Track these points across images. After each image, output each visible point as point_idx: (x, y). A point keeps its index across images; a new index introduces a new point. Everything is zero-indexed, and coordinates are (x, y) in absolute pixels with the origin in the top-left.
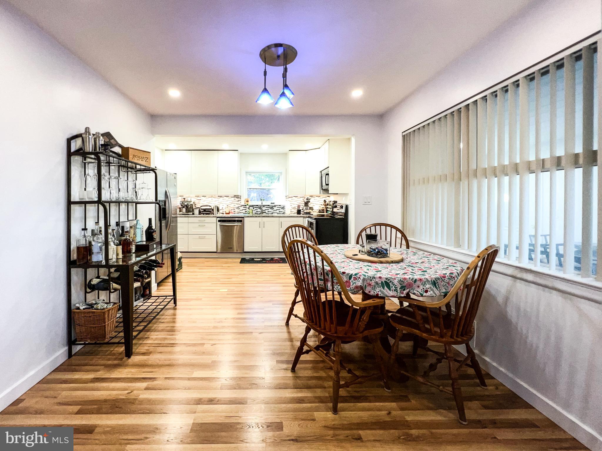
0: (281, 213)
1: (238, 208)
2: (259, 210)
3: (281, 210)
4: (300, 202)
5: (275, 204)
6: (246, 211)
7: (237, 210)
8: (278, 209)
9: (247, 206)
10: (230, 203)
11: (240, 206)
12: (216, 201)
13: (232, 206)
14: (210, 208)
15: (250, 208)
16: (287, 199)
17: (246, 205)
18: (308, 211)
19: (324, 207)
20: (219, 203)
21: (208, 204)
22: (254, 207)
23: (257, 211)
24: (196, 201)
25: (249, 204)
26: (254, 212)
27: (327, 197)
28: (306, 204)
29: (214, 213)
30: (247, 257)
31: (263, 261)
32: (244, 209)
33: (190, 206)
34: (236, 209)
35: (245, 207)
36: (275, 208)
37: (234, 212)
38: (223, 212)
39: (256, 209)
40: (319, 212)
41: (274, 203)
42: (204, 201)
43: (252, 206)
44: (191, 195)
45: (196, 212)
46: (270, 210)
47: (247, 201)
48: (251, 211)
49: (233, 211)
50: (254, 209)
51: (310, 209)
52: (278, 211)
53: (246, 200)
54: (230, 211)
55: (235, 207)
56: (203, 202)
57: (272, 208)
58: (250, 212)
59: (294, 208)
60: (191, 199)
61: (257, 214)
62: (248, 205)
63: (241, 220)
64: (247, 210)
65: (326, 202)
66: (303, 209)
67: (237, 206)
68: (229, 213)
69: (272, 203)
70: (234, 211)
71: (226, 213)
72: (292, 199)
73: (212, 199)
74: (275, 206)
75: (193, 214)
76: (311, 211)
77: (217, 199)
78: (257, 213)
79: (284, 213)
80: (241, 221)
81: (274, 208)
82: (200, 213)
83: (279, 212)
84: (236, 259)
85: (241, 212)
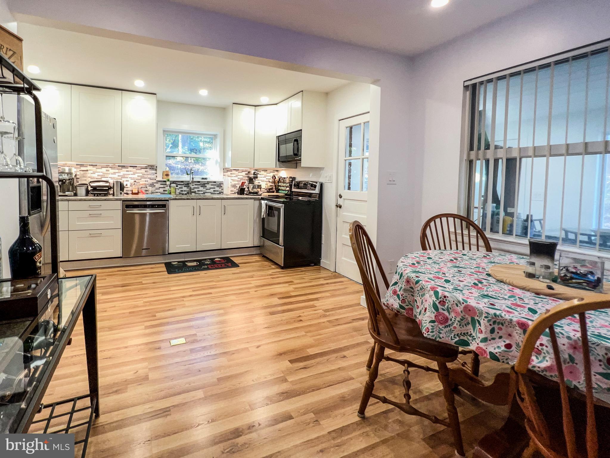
0: (216, 192)
1: (152, 185)
2: (185, 189)
3: (217, 189)
4: (242, 177)
5: (208, 180)
6: (164, 189)
7: (150, 189)
8: (212, 187)
9: (168, 183)
10: (139, 178)
11: (155, 181)
12: (114, 173)
13: (143, 181)
14: (108, 184)
15: (173, 185)
16: (225, 174)
17: (165, 181)
18: (255, 190)
19: (273, 184)
20: (120, 178)
21: (100, 177)
22: (178, 183)
23: (181, 189)
24: (78, 173)
25: (171, 180)
26: (178, 191)
27: (275, 172)
28: (251, 180)
29: (115, 194)
30: (174, 260)
31: (201, 266)
32: (162, 186)
33: (68, 182)
34: (148, 187)
35: (164, 183)
36: (208, 186)
37: (147, 191)
38: (128, 191)
39: (179, 186)
40: (268, 192)
41: (206, 179)
42: (94, 173)
43: (174, 182)
44: (69, 163)
45: (82, 191)
46: (201, 189)
47: (167, 175)
48: (172, 190)
49: (143, 190)
50: (177, 186)
51: (258, 188)
52: (212, 190)
53: (165, 173)
54: (140, 190)
55: (147, 183)
56: (93, 175)
57: (204, 185)
58: (172, 192)
59: (234, 186)
60: (70, 170)
61: (183, 194)
62: (168, 180)
63: (162, 205)
64: (167, 188)
65: (275, 178)
66: (248, 188)
67: (151, 182)
68: (137, 194)
69: (203, 179)
70: (146, 189)
71: (133, 194)
72: (231, 174)
73: (107, 170)
74: (208, 183)
75: (76, 195)
76: (259, 190)
77: (117, 171)
78: (182, 192)
79: (220, 193)
80: (164, 206)
81: (206, 185)
82: (87, 193)
83: (214, 191)
84: (157, 265)
85: (157, 191)
